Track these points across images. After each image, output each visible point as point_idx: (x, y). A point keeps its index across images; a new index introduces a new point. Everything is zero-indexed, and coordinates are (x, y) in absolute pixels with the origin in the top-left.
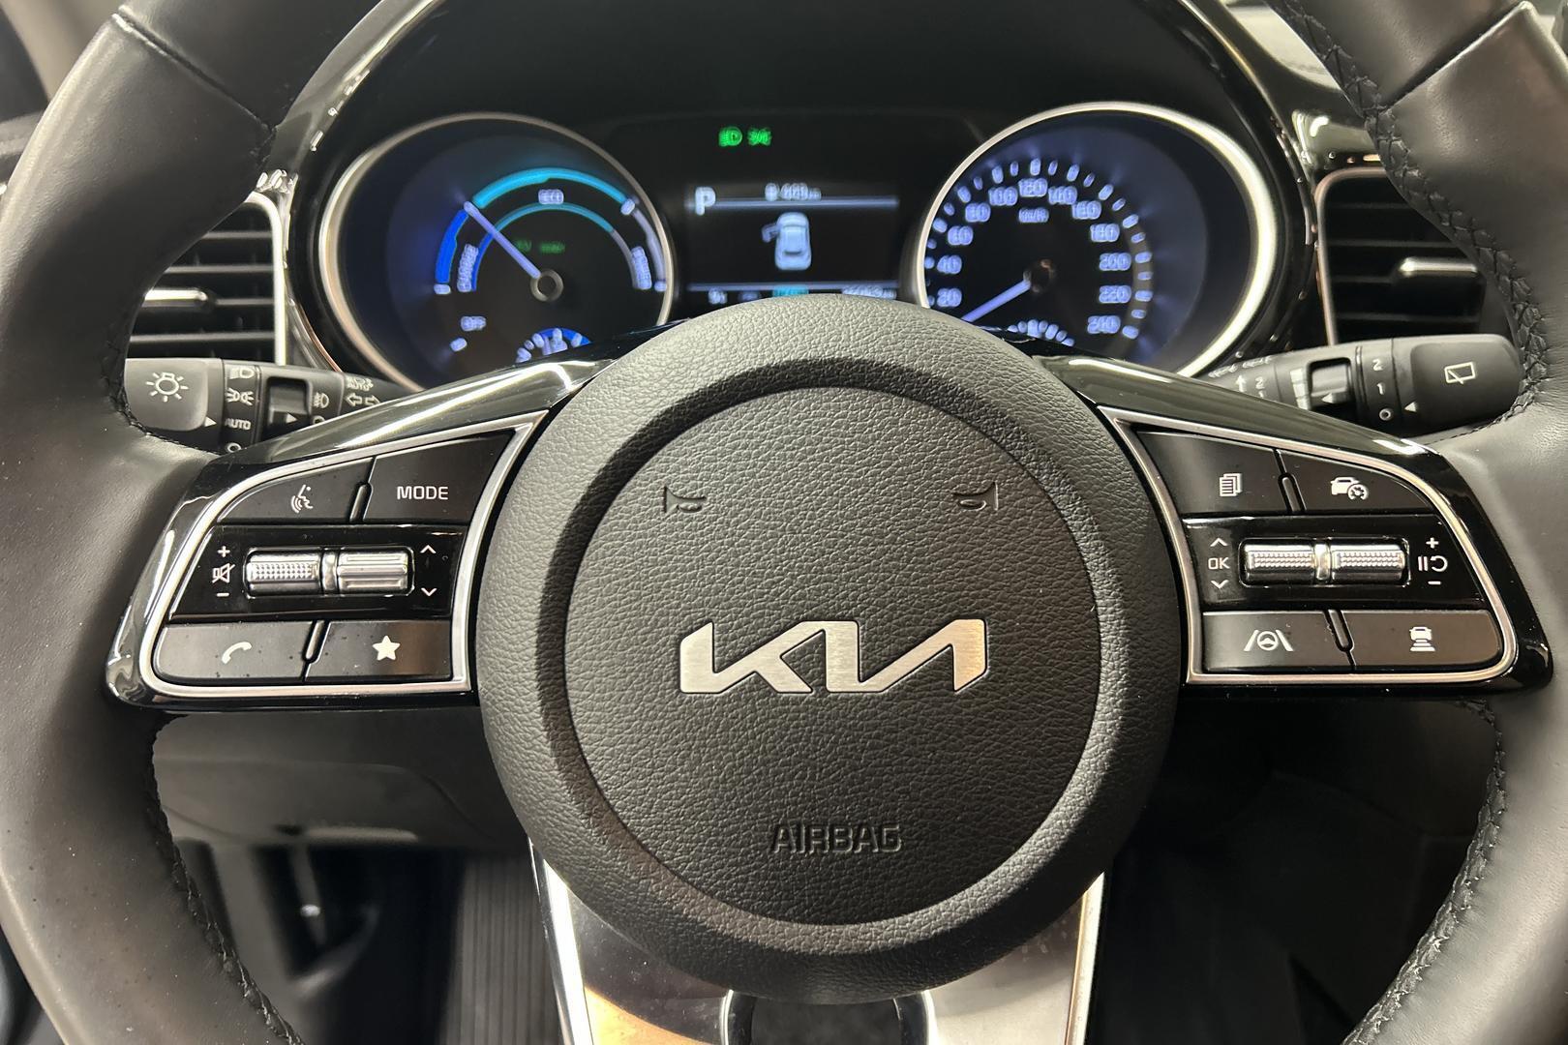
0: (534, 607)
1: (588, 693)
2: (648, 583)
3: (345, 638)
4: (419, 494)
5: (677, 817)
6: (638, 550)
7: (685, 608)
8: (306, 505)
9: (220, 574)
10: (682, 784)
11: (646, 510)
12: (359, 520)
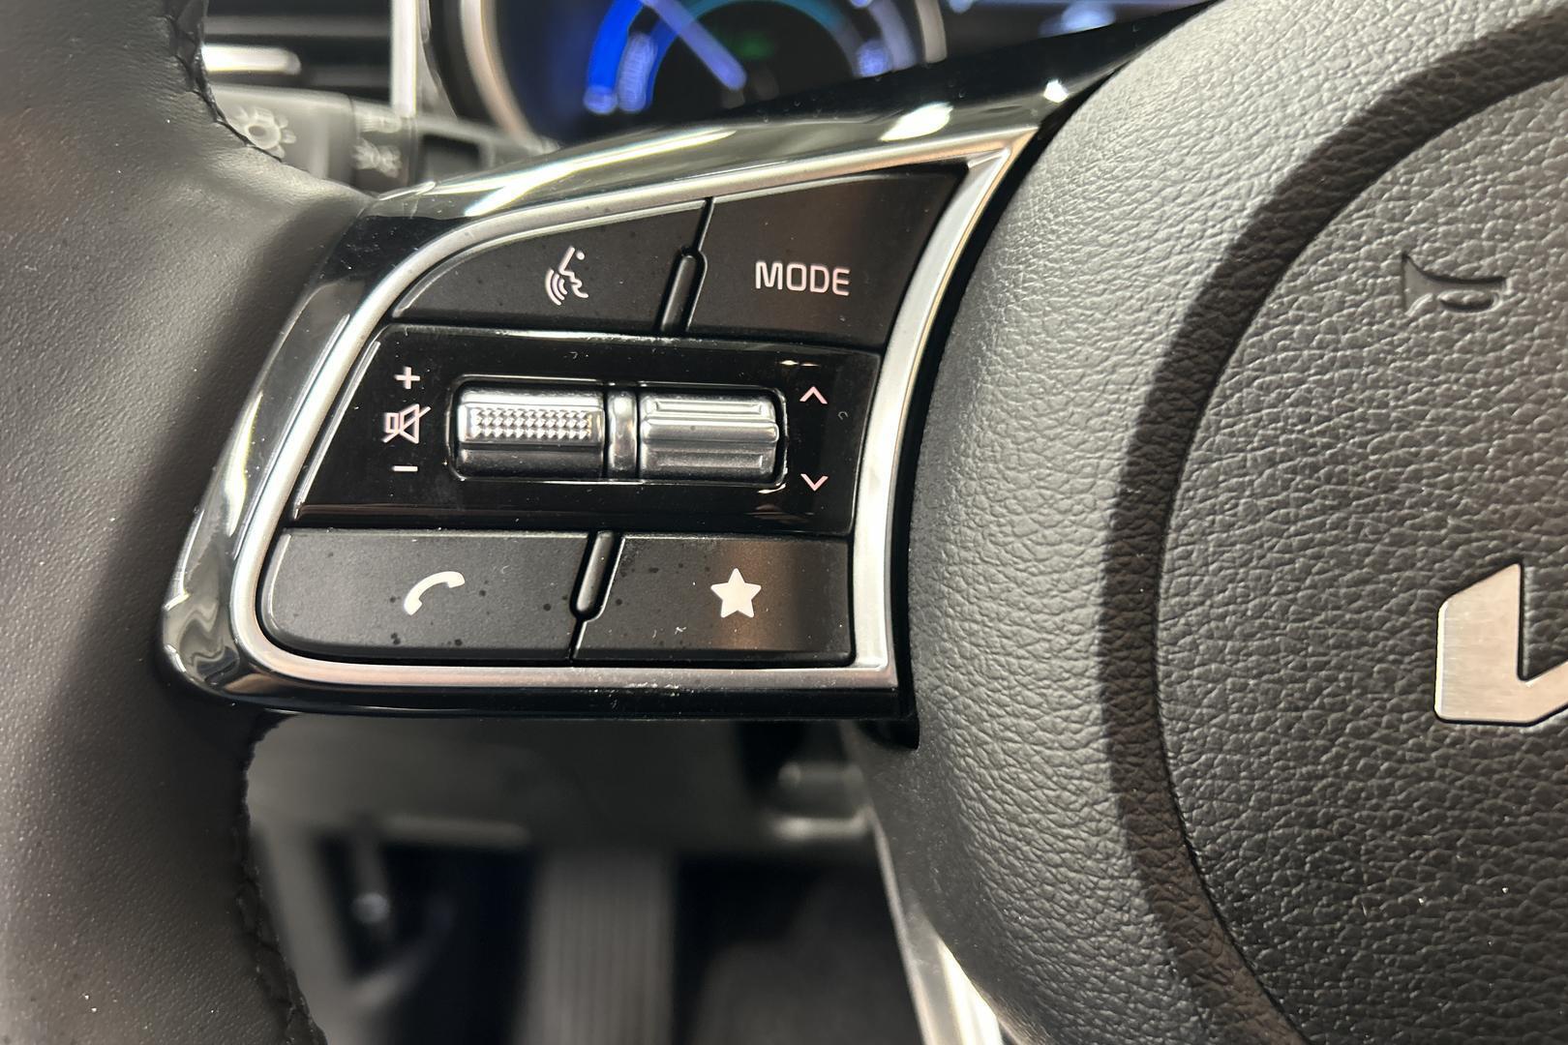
0: (1096, 515)
1: (1212, 711)
2: (1367, 468)
3: (655, 570)
4: (797, 280)
5: (1400, 991)
6: (1342, 395)
7: (1457, 529)
8: (575, 289)
9: (397, 425)
10: (1425, 921)
11: (1357, 305)
12: (678, 329)
